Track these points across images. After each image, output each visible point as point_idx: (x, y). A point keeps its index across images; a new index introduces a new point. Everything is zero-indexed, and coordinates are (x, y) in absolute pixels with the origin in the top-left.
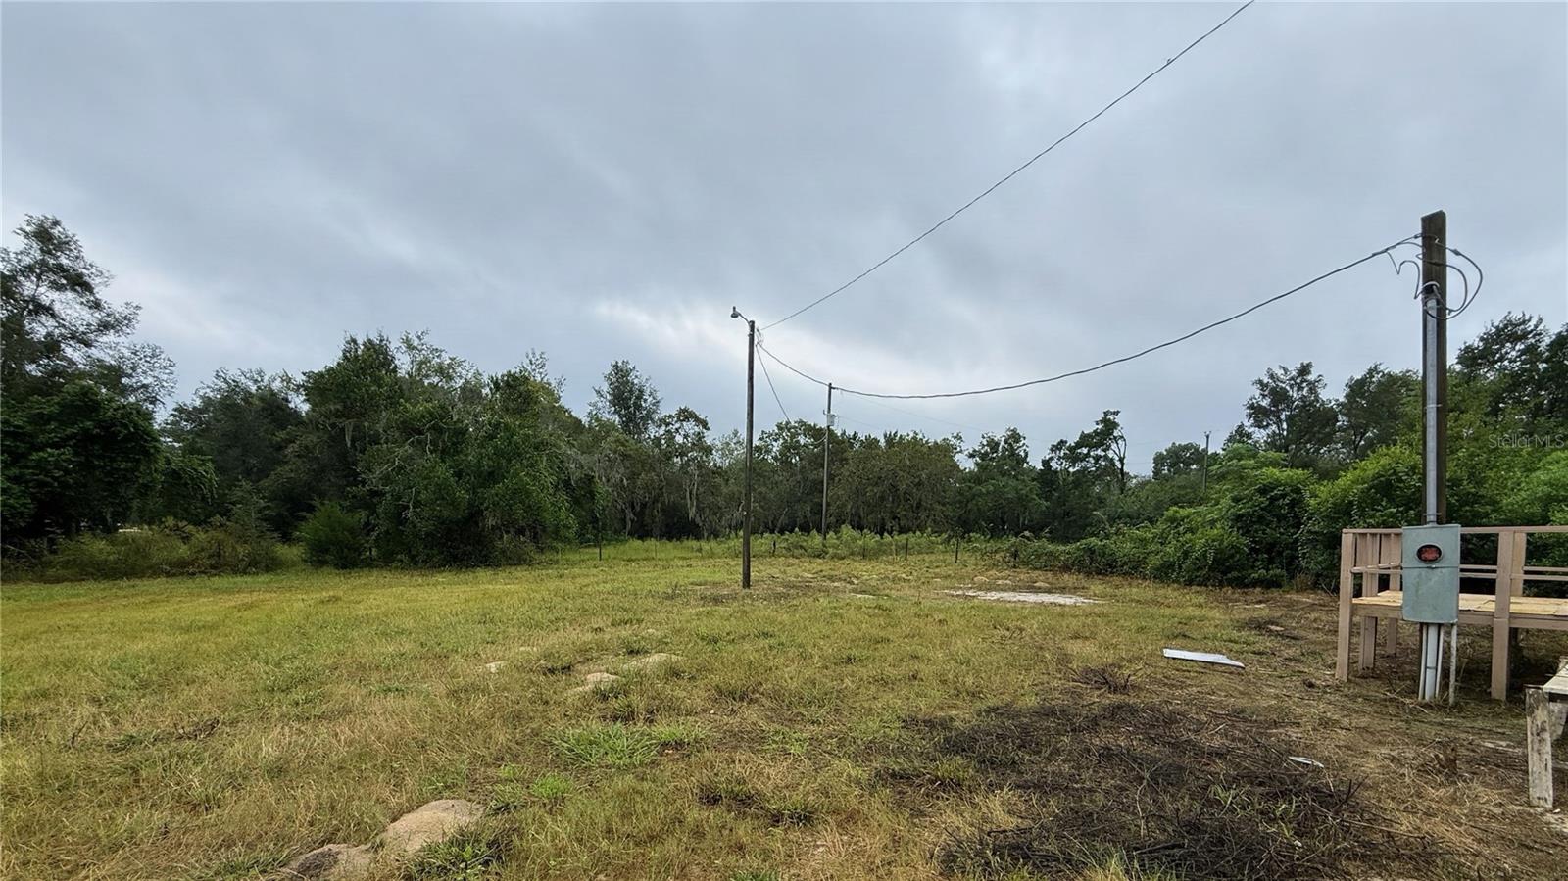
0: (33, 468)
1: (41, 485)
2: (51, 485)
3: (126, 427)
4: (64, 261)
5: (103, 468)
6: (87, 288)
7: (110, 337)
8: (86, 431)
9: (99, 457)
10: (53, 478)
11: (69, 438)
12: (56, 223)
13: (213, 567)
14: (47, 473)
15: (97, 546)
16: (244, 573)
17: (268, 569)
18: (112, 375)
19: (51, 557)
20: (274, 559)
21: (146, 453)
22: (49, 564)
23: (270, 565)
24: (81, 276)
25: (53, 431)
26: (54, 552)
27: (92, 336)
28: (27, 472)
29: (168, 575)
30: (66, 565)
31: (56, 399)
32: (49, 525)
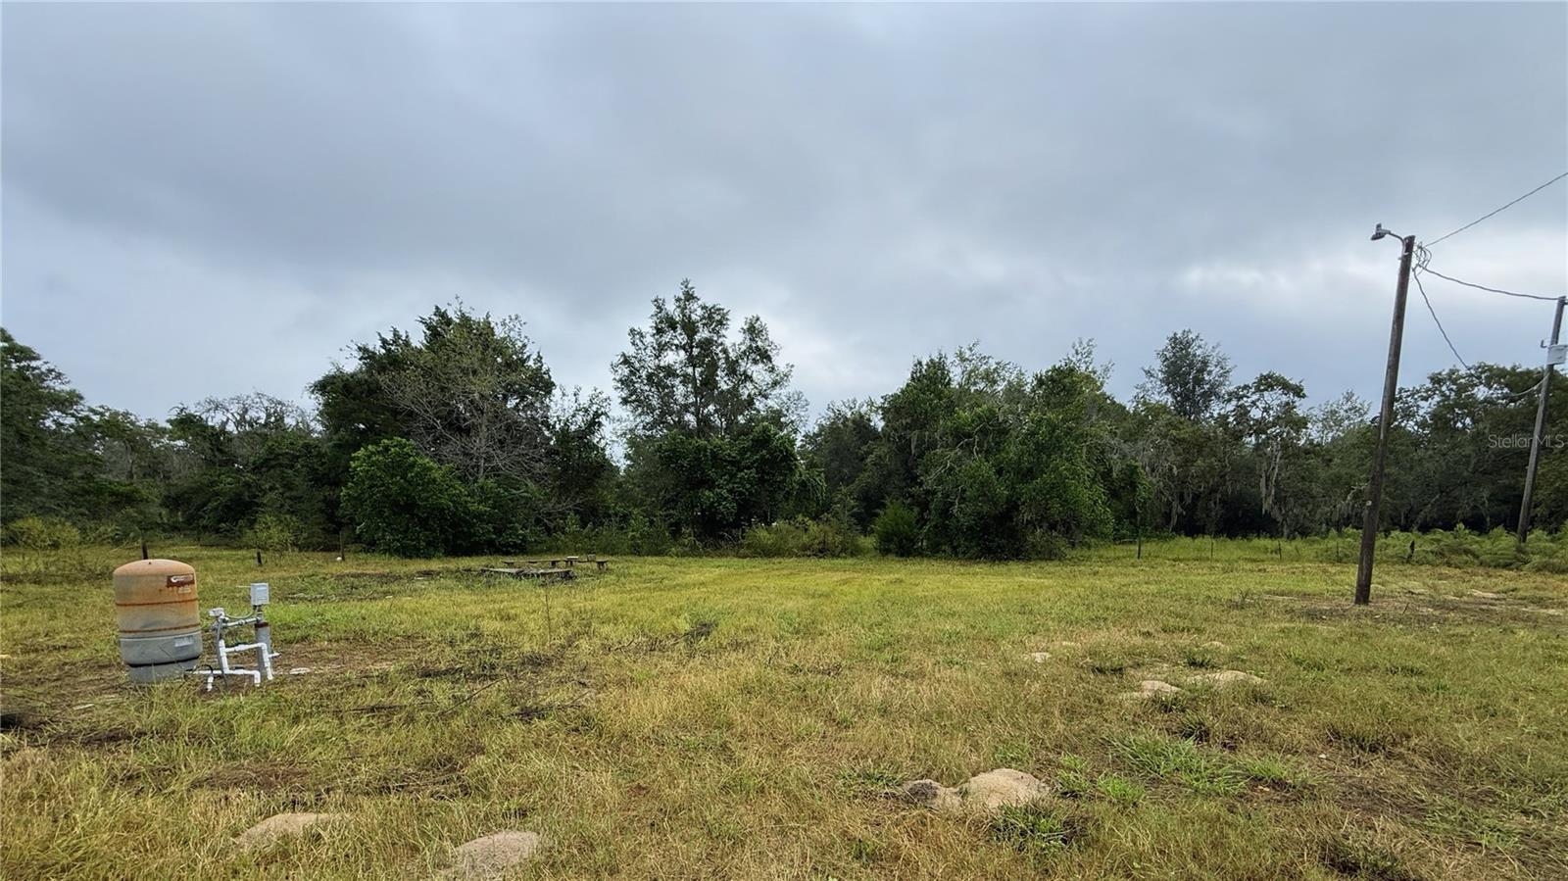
0: (739, 483)
1: (741, 494)
2: (744, 494)
3: (781, 452)
4: (760, 343)
5: (769, 481)
6: (769, 358)
7: (777, 391)
8: (763, 456)
9: (768, 474)
10: (747, 490)
11: (755, 462)
12: (758, 319)
13: (821, 552)
14: (744, 486)
15: (762, 534)
16: (838, 557)
17: (852, 555)
18: (776, 417)
19: (742, 541)
20: (857, 546)
21: (791, 470)
22: (741, 546)
23: (855, 552)
24: (766, 351)
25: (748, 458)
26: (743, 538)
27: (768, 391)
28: (736, 486)
29: (797, 556)
30: (749, 546)
31: (751, 437)
32: (743, 520)
